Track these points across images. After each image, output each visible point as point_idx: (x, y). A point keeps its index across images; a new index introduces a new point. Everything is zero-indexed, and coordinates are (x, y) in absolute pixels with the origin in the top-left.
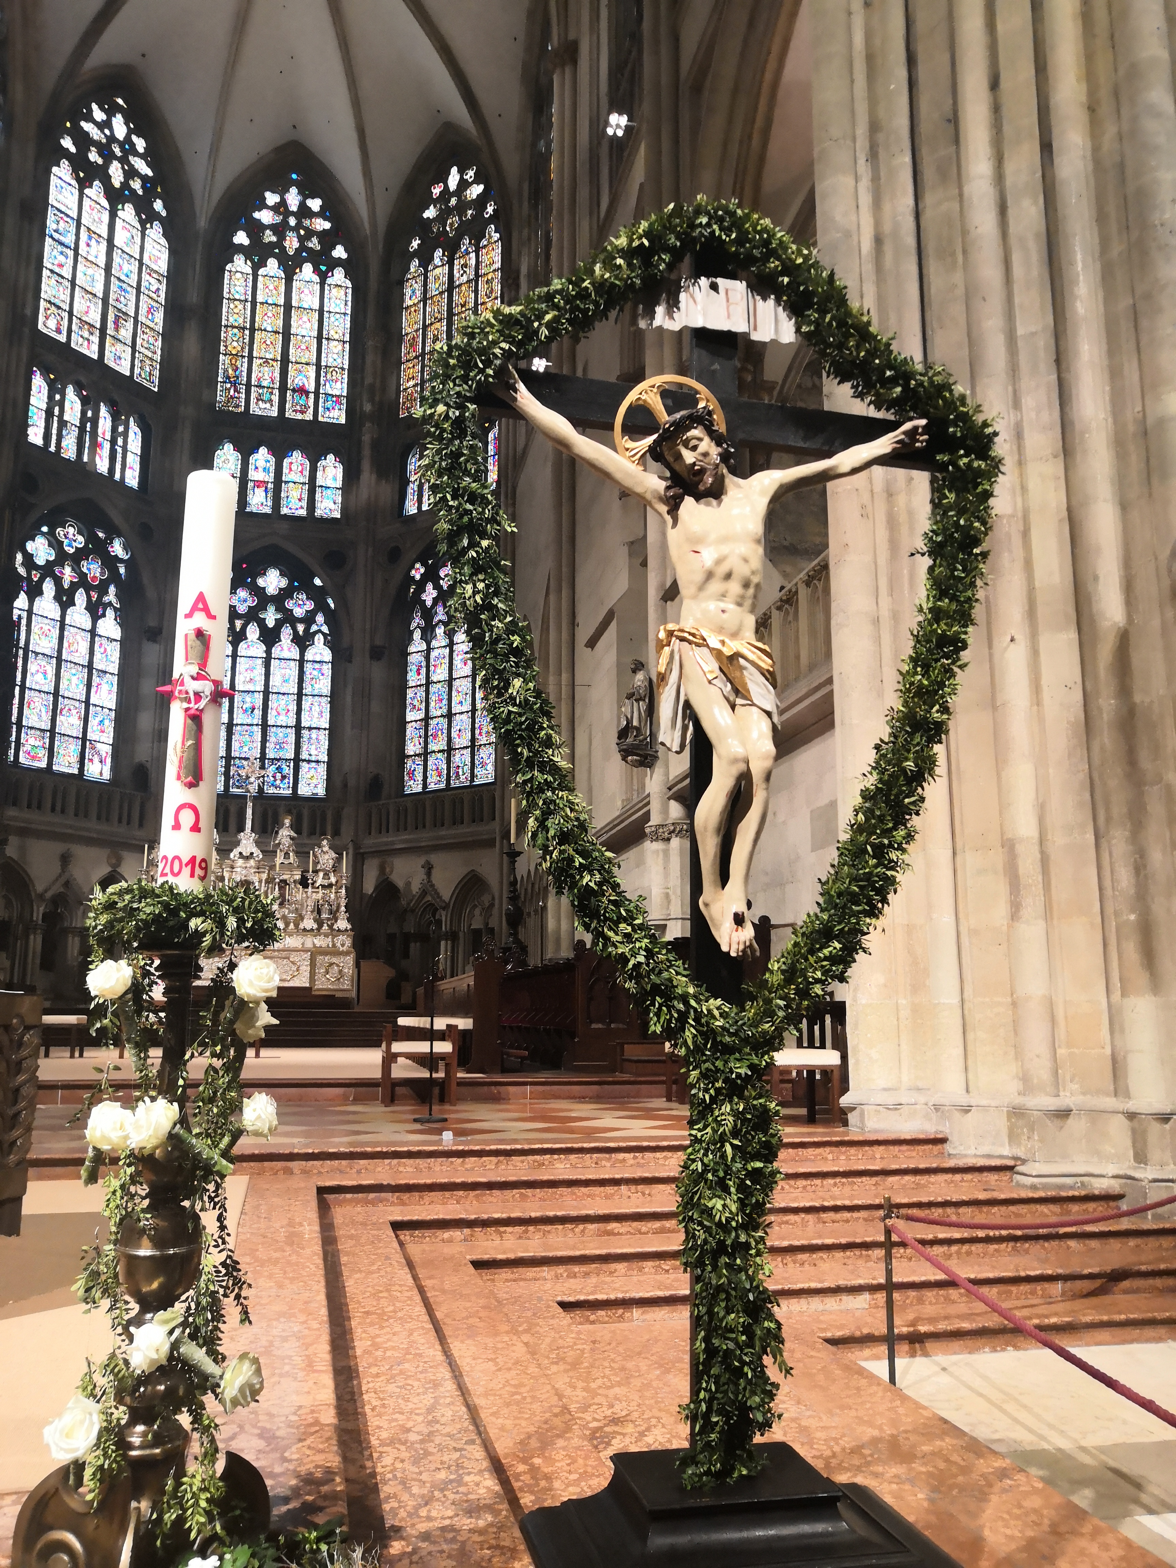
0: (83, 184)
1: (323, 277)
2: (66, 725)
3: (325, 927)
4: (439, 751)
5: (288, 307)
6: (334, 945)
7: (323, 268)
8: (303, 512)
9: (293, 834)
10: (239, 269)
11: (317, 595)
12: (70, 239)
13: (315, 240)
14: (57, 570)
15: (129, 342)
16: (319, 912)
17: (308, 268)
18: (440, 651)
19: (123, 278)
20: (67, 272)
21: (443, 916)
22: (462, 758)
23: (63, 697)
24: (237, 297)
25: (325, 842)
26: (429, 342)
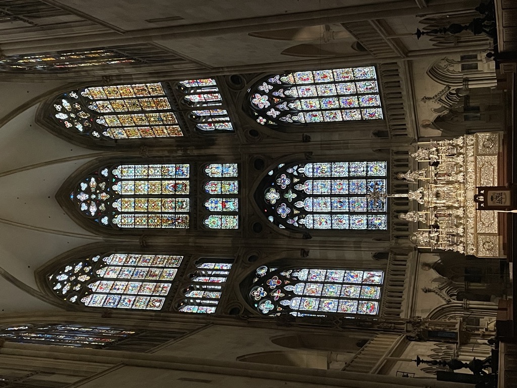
0: (91, 292)
1: (118, 180)
2: (355, 293)
3: (462, 151)
4: (358, 100)
5: (135, 196)
6: (472, 145)
7: (114, 180)
8: (236, 183)
9: (409, 172)
10: (120, 221)
11: (278, 173)
12: (117, 298)
13: (101, 185)
14: (275, 299)
15: (161, 270)
16: (453, 155)
17: (115, 188)
18: (303, 105)
19: (131, 274)
20: (133, 298)
21: (453, 88)
22: (362, 87)
23: (340, 295)
24: (133, 221)
25: (413, 155)
26: (143, 123)
